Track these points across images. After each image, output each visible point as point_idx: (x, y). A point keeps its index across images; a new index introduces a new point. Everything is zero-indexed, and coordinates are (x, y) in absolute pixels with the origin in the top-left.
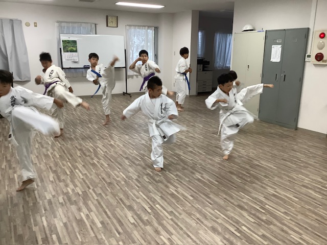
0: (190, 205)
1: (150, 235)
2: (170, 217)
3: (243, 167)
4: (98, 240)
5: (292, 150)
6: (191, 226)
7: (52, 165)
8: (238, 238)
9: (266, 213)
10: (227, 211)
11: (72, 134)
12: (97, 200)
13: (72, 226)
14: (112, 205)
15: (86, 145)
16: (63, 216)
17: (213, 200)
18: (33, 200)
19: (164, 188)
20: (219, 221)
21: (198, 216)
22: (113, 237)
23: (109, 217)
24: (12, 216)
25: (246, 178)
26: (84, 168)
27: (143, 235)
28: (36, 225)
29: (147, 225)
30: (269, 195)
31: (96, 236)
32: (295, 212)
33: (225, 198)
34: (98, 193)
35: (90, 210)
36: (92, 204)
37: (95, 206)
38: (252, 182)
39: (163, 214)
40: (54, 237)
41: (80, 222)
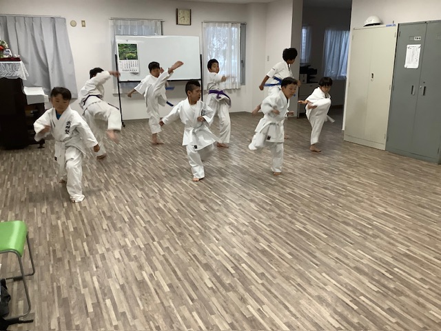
0: (288, 266)
1: (233, 304)
2: (260, 281)
3: (363, 216)
4: (165, 307)
5: (434, 193)
6: (289, 294)
7: (106, 209)
8: (354, 312)
9: (394, 279)
10: (340, 275)
11: (131, 168)
12: (163, 256)
13: (131, 289)
14: (182, 262)
15: (149, 183)
16: (119, 277)
17: (319, 260)
18: (81, 255)
19: (253, 242)
20: (329, 288)
21: (299, 280)
22: (185, 305)
23: (179, 279)
24: (55, 273)
25: (367, 231)
26: (146, 214)
27: (224, 304)
28: (85, 287)
29: (229, 291)
30: (398, 255)
31: (162, 303)
32: (436, 280)
33: (337, 258)
34: (165, 246)
35: (154, 268)
36: (157, 260)
37: (161, 263)
38: (375, 236)
39: (251, 276)
40: (108, 302)
41: (141, 284)
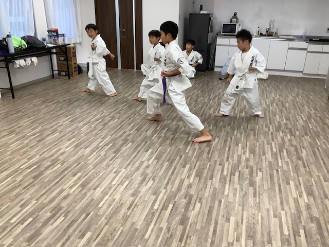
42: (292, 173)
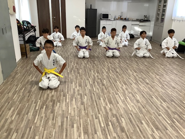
42: (101, 93)
